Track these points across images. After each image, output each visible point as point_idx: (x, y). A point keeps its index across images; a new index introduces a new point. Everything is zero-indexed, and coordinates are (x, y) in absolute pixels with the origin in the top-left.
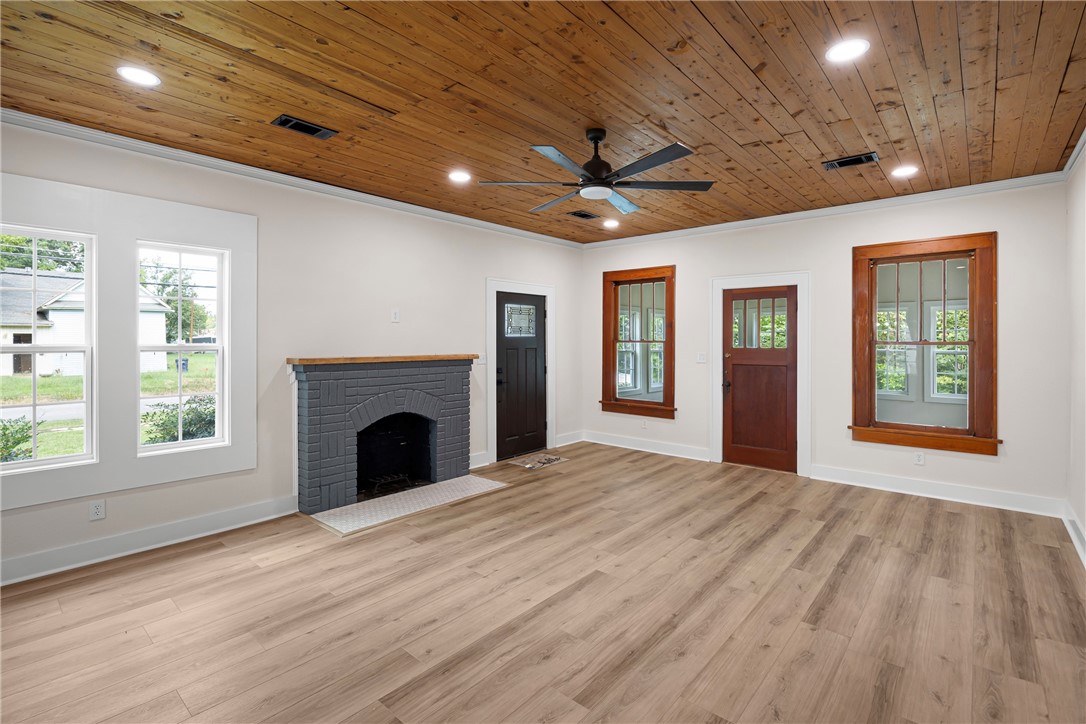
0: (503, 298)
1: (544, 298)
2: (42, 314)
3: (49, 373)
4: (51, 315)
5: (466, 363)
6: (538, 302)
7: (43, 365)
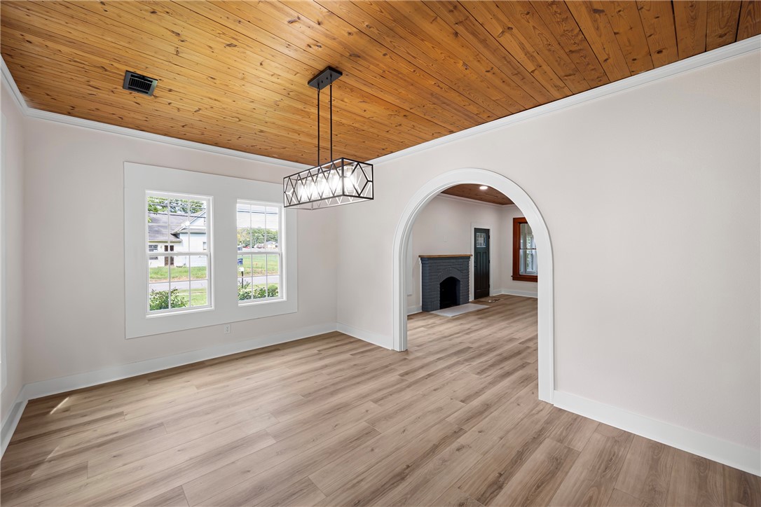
0: (477, 230)
1: (489, 230)
2: (176, 235)
3: (181, 265)
4: (181, 237)
5: (468, 257)
6: (487, 232)
7: (178, 261)
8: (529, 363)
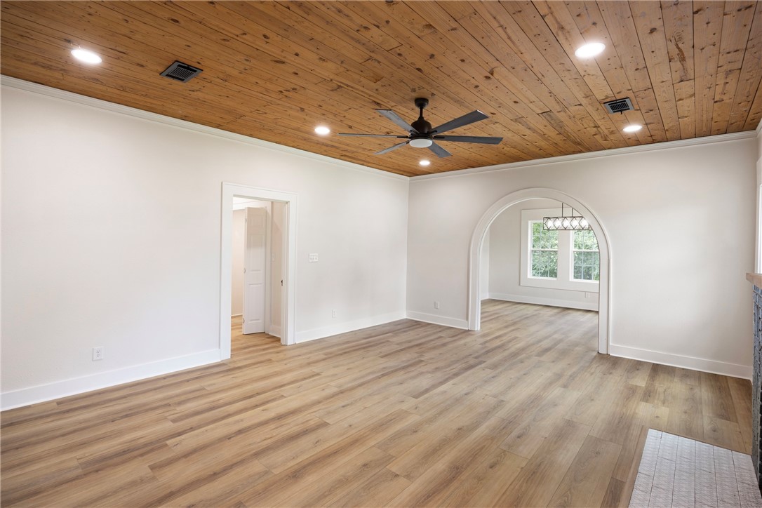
8: (480, 344)
